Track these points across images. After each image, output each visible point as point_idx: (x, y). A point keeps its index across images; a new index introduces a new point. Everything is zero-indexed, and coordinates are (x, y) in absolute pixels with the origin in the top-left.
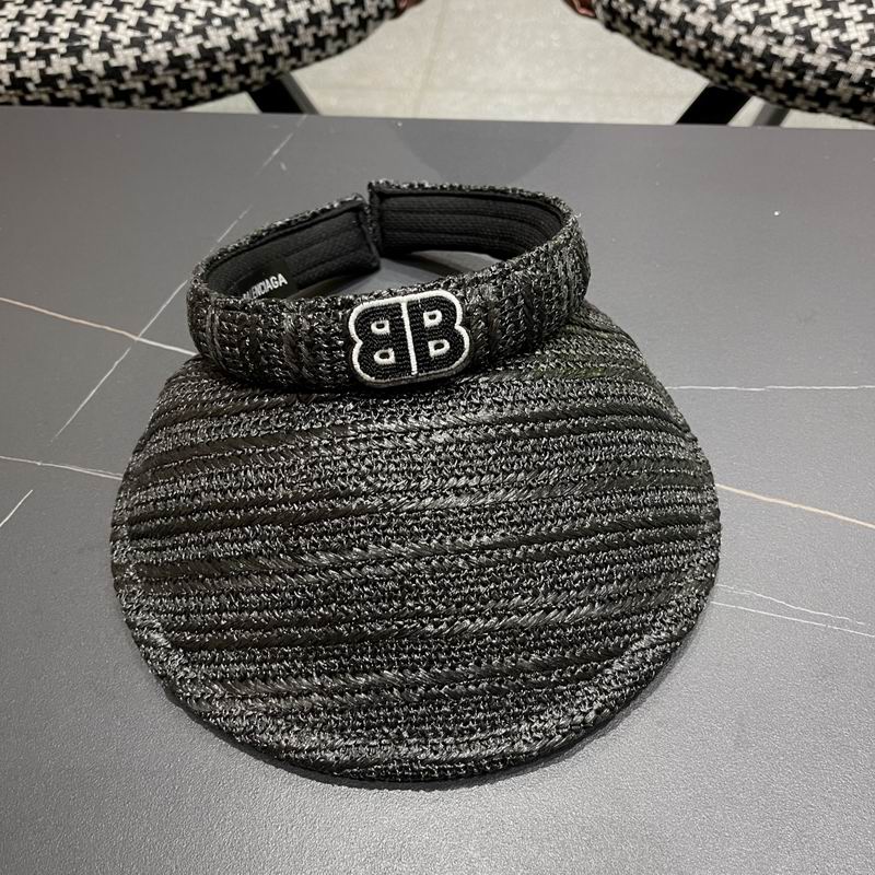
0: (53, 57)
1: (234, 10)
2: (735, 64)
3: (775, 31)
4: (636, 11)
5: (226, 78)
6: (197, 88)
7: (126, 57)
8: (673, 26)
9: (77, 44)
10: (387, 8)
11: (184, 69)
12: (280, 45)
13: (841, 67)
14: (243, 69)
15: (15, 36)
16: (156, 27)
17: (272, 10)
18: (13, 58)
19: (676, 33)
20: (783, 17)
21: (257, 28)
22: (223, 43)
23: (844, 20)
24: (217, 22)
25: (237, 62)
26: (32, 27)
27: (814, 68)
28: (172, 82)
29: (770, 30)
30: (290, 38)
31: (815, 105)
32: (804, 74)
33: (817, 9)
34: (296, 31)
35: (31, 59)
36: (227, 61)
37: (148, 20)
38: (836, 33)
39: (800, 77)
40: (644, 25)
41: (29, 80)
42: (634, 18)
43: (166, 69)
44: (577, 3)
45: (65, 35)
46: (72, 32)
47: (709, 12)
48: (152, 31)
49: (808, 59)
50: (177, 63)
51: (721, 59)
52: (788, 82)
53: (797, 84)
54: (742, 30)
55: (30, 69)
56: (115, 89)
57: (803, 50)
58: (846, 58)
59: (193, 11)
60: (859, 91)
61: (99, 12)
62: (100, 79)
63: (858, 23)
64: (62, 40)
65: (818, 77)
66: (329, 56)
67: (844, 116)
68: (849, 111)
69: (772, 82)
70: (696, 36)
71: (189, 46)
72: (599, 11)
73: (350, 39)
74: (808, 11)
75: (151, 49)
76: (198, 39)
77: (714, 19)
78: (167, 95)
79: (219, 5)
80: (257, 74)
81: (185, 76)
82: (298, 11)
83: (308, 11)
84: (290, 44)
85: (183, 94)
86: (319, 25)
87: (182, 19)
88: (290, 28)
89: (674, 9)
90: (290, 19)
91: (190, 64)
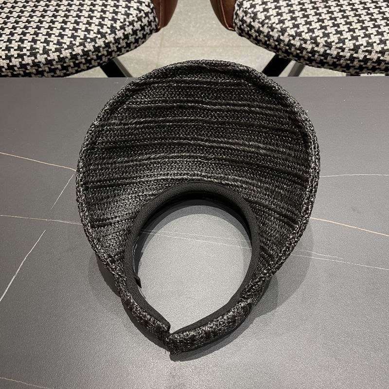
0: (25, 57)
1: (95, 35)
2: (289, 51)
3: (303, 38)
4: (251, 30)
5: (93, 61)
6: (82, 66)
7: (54, 56)
8: (265, 36)
9: (34, 51)
10: (153, 29)
11: (77, 59)
12: (113, 47)
13: (328, 52)
14: (99, 58)
15: (8, 49)
16: (65, 43)
17: (109, 34)
18: (8, 58)
19: (266, 39)
20: (306, 33)
21: (104, 42)
22: (92, 48)
23: (329, 33)
24: (89, 40)
25: (97, 55)
26: (15, 45)
27: (319, 52)
28: (72, 64)
29: (301, 38)
30: (117, 44)
31: (320, 65)
32: (315, 54)
33: (318, 30)
34: (119, 41)
35: (16, 58)
36: (93, 55)
37: (61, 41)
38: (326, 39)
39: (313, 56)
40: (254, 35)
41: (16, 66)
42: (250, 32)
43: (69, 60)
44: (227, 26)
45: (29, 48)
46: (31, 46)
47: (278, 31)
48: (63, 45)
49: (316, 49)
50: (74, 57)
51: (284, 49)
52: (309, 57)
53: (312, 58)
54: (291, 38)
55: (15, 62)
56: (50, 68)
57: (314, 46)
58: (330, 49)
59: (79, 36)
60: (335, 60)
61: (41, 38)
62: (44, 65)
63: (334, 34)
64: (28, 50)
65: (320, 55)
66: (132, 50)
67: (330, 69)
68: (332, 67)
69: (303, 57)
70: (274, 40)
71: (78, 50)
72: (236, 29)
73: (140, 43)
74: (315, 30)
75: (63, 52)
76: (82, 47)
77: (280, 34)
78: (70, 69)
79: (89, 33)
80: (104, 59)
81: (77, 62)
82: (120, 34)
83: (124, 33)
84: (117, 47)
85: (76, 68)
86: (128, 39)
87: (75, 39)
88: (117, 41)
89: (265, 30)
90: (117, 37)
91: (79, 57)
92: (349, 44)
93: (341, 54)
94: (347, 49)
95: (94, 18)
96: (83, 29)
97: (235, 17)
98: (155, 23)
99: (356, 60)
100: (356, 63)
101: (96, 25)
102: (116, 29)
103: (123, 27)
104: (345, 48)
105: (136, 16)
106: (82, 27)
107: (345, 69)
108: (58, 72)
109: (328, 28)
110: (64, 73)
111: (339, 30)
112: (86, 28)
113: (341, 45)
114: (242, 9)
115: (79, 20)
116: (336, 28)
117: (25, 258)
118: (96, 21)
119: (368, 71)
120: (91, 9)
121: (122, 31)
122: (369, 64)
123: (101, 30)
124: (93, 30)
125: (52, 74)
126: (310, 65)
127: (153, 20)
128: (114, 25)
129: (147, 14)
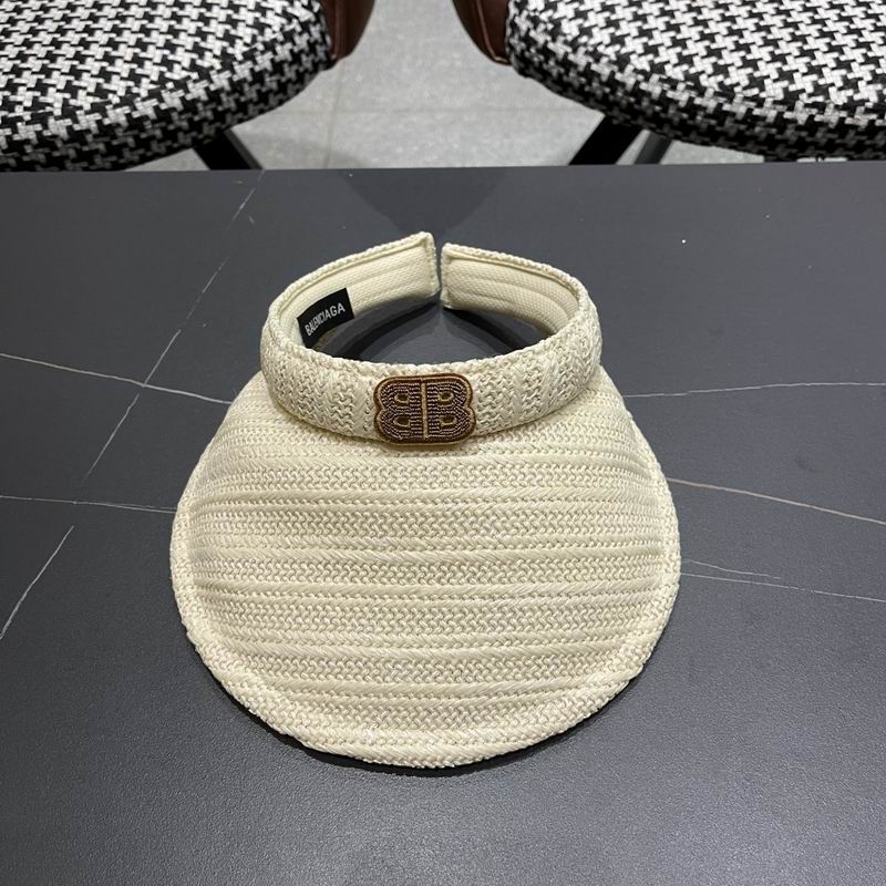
0: (19, 124)
1: (185, 74)
2: (636, 107)
3: (669, 78)
4: (547, 61)
5: (181, 135)
6: (155, 146)
7: (88, 121)
8: (580, 74)
9: (41, 111)
10: (320, 61)
11: (143, 130)
12: (228, 102)
13: (726, 107)
14: (195, 126)
16: (114, 92)
17: (219, 72)
19: (583, 80)
20: (675, 66)
21: (207, 89)
22: (177, 103)
23: (727, 66)
24: (170, 85)
25: (190, 121)
27: (704, 109)
28: (130, 141)
29: (664, 77)
30: (237, 95)
31: (707, 139)
32: (696, 114)
33: (703, 57)
34: (242, 88)
36: (180, 120)
37: (106, 86)
38: (720, 78)
39: (693, 117)
40: (555, 72)
42: (545, 66)
43: (125, 131)
44: (492, 52)
45: (28, 104)
46: (35, 99)
47: (611, 62)
48: (110, 96)
49: (698, 101)
50: (135, 124)
51: (624, 102)
52: (683, 121)
53: (690, 122)
54: (641, 77)
56: (78, 151)
57: (693, 94)
58: (731, 100)
59: (147, 76)
60: (743, 127)
61: (58, 80)
62: (65, 142)
63: (739, 68)
64: (26, 109)
65: (707, 116)
66: (271, 108)
67: (731, 147)
68: (735, 144)
69: (669, 121)
70: (601, 83)
71: (146, 108)
72: (513, 59)
73: (290, 92)
74: (696, 59)
75: (111, 113)
76: (154, 102)
77: (615, 68)
78: (127, 154)
79: (171, 70)
80: (208, 130)
81: (143, 136)
82: (243, 71)
83: (252, 70)
84: (237, 101)
85: (141, 151)
86: (262, 82)
87: (138, 84)
88: (236, 87)
89: (581, 59)
90: (236, 78)
91: (148, 125)
92: (774, 90)
93: (757, 112)
94: (770, 100)
95: (182, 35)
96: (158, 60)
97: (509, 31)
98: (323, 48)
99: (790, 126)
100: (790, 132)
101: (187, 51)
102: (235, 59)
103: (249, 56)
104: (764, 99)
105: (281, 29)
106: (154, 54)
107: (765, 148)
108: (98, 160)
109: (724, 53)
110: (113, 163)
111: (749, 57)
112: (164, 56)
113: (755, 91)
114: (525, 13)
115: (146, 40)
116: (742, 53)
117: (25, 595)
118: (186, 41)
119: (818, 152)
120: (174, 13)
121: (249, 64)
122: (819, 135)
123: (199, 62)
124: (179, 63)
125: (85, 164)
126: (685, 138)
127: (320, 40)
128: (230, 51)
129: (305, 26)
